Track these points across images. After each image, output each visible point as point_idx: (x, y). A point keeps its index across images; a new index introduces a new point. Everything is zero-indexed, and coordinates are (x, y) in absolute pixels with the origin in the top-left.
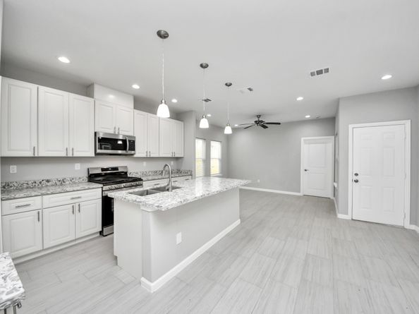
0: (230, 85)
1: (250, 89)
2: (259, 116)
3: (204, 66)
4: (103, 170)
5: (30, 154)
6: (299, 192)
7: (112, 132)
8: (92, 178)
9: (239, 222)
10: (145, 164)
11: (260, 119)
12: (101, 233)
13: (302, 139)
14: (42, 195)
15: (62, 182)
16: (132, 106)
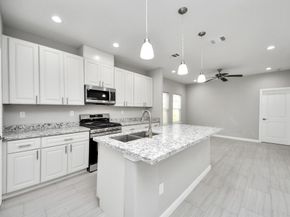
0: (204, 34)
1: (223, 39)
2: (220, 70)
3: (182, 12)
4: (91, 116)
5: (33, 102)
6: (258, 139)
7: (97, 85)
8: (83, 123)
9: (210, 167)
10: (122, 112)
11: (222, 72)
12: (88, 169)
13: (261, 90)
14: (41, 137)
15: (60, 126)
16: (112, 63)
